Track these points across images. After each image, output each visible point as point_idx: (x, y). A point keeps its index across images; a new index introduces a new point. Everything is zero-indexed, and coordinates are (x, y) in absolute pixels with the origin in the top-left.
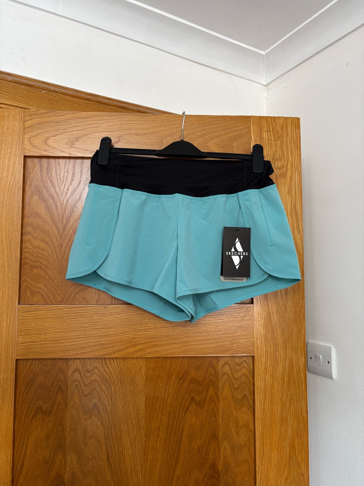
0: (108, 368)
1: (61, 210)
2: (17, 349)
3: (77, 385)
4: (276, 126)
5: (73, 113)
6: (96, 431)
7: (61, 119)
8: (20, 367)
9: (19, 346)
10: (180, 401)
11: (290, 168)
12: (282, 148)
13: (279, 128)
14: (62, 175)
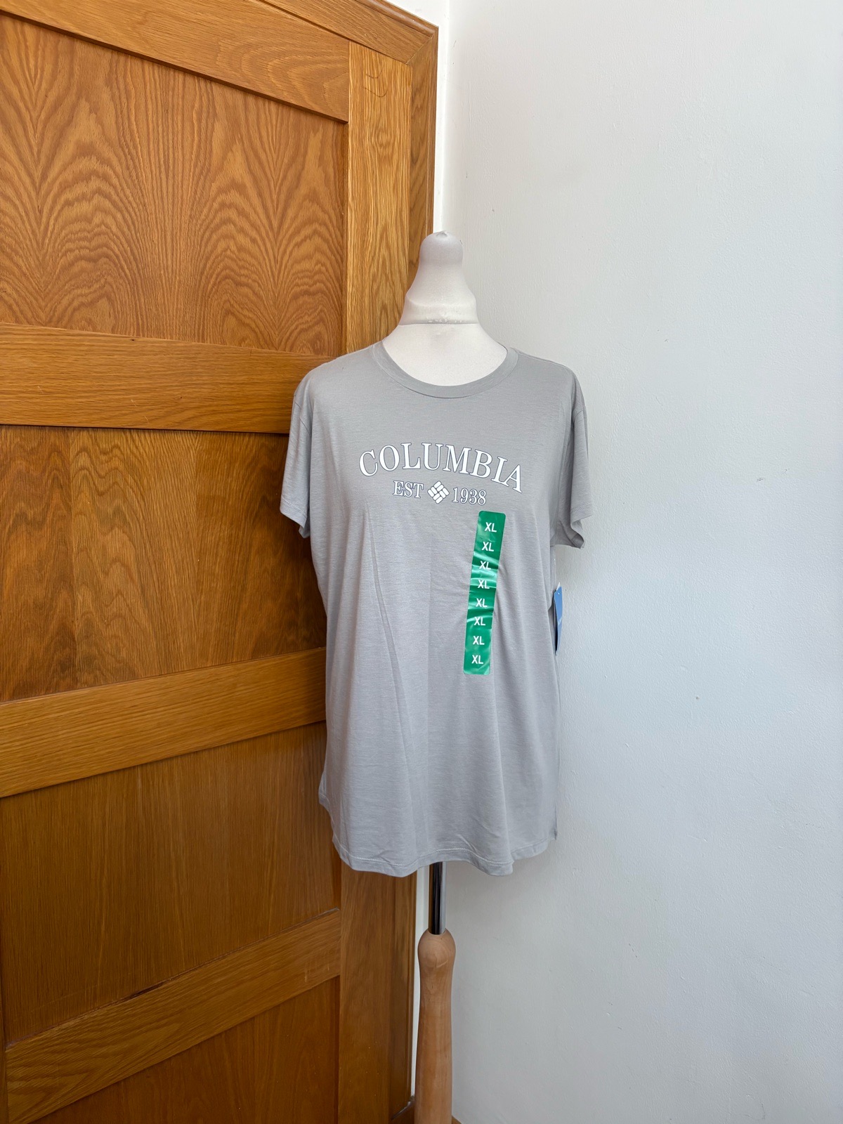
0: (137, 447)
3: (85, 477)
4: (382, 71)
6: (121, 551)
10: (247, 503)
11: (397, 149)
12: (388, 112)
13: (385, 76)
14: (32, 62)
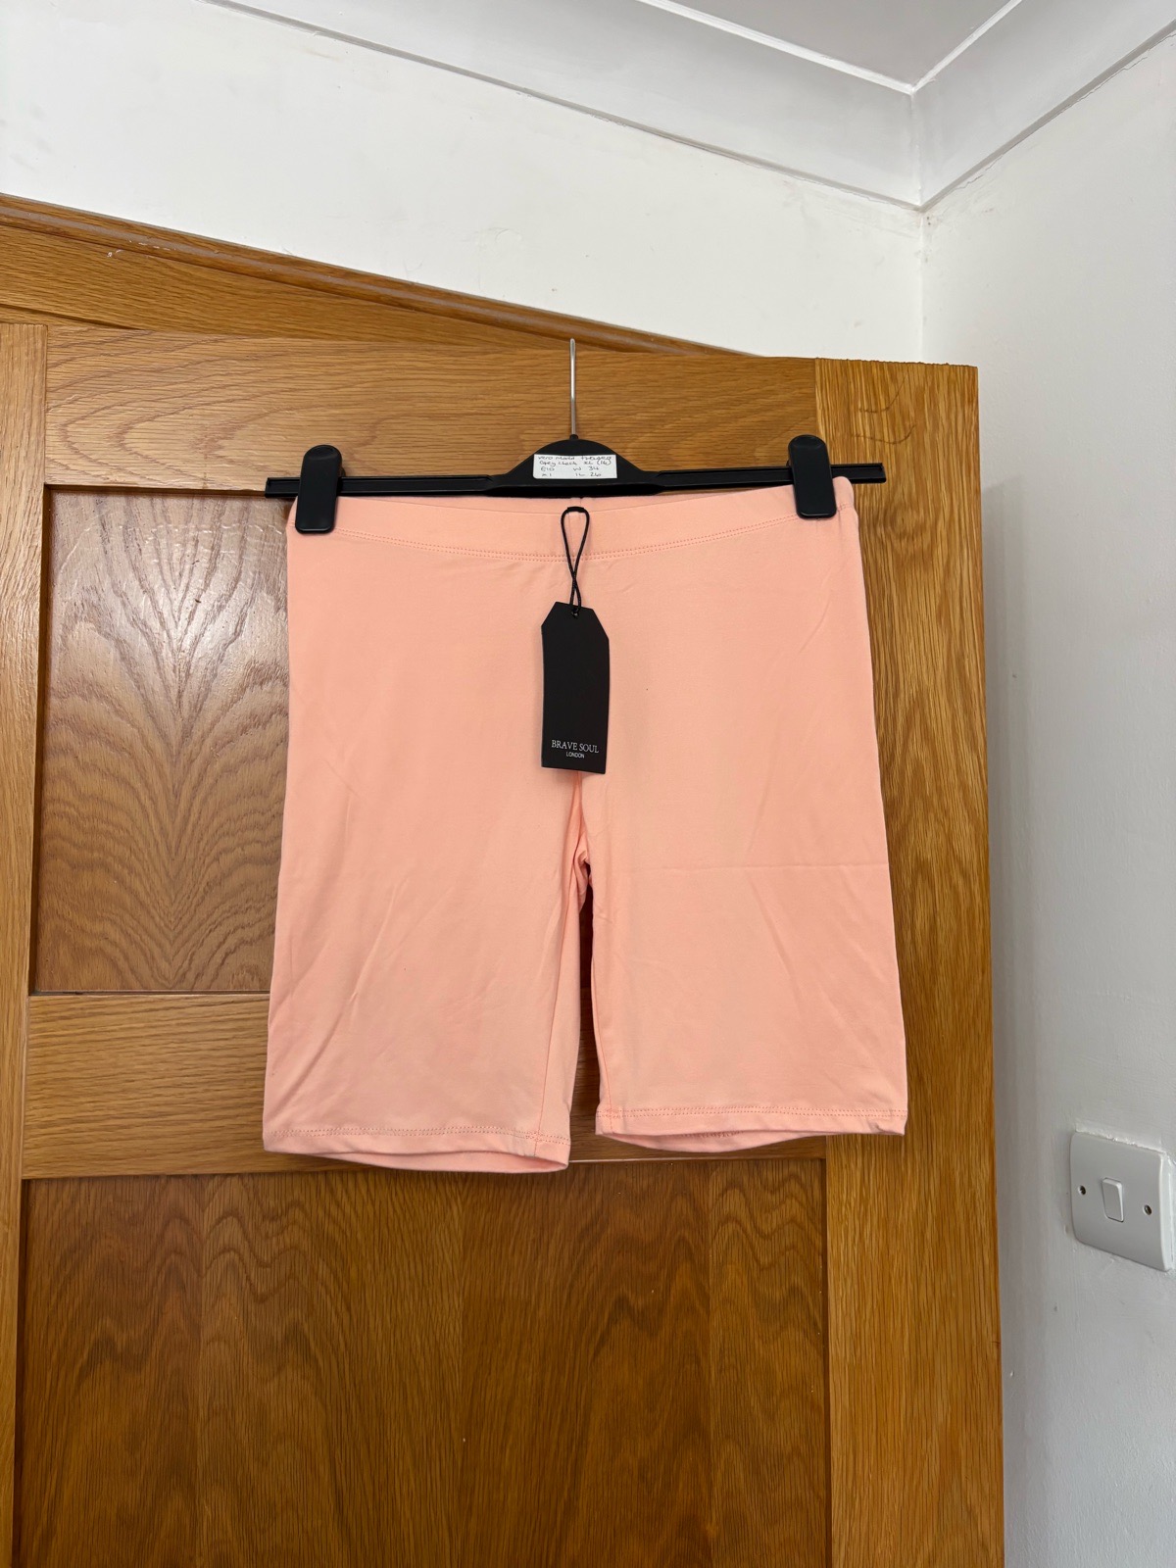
1: (174, 671)
2: (26, 1146)
3: (230, 1264)
4: (898, 394)
5: (216, 341)
6: (296, 1416)
7: (173, 361)
8: (38, 1206)
9: (32, 1136)
10: (580, 1311)
11: (944, 534)
12: (917, 467)
13: (908, 402)
14: (177, 555)
